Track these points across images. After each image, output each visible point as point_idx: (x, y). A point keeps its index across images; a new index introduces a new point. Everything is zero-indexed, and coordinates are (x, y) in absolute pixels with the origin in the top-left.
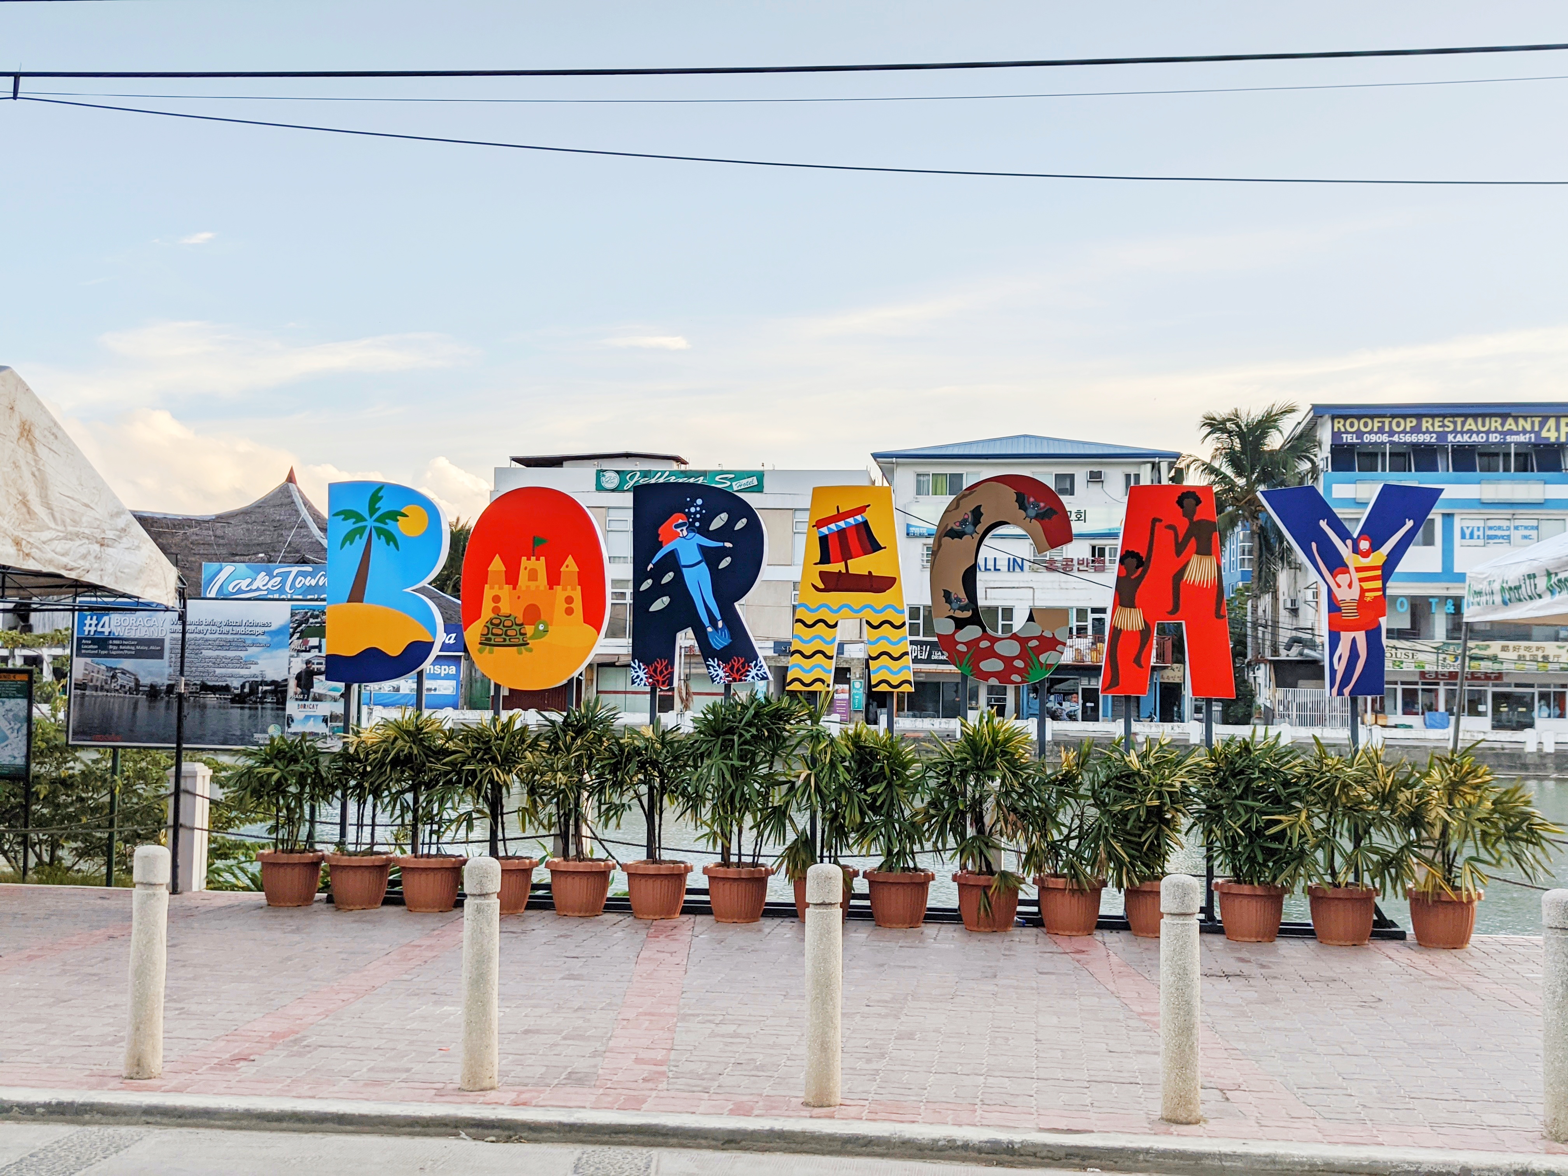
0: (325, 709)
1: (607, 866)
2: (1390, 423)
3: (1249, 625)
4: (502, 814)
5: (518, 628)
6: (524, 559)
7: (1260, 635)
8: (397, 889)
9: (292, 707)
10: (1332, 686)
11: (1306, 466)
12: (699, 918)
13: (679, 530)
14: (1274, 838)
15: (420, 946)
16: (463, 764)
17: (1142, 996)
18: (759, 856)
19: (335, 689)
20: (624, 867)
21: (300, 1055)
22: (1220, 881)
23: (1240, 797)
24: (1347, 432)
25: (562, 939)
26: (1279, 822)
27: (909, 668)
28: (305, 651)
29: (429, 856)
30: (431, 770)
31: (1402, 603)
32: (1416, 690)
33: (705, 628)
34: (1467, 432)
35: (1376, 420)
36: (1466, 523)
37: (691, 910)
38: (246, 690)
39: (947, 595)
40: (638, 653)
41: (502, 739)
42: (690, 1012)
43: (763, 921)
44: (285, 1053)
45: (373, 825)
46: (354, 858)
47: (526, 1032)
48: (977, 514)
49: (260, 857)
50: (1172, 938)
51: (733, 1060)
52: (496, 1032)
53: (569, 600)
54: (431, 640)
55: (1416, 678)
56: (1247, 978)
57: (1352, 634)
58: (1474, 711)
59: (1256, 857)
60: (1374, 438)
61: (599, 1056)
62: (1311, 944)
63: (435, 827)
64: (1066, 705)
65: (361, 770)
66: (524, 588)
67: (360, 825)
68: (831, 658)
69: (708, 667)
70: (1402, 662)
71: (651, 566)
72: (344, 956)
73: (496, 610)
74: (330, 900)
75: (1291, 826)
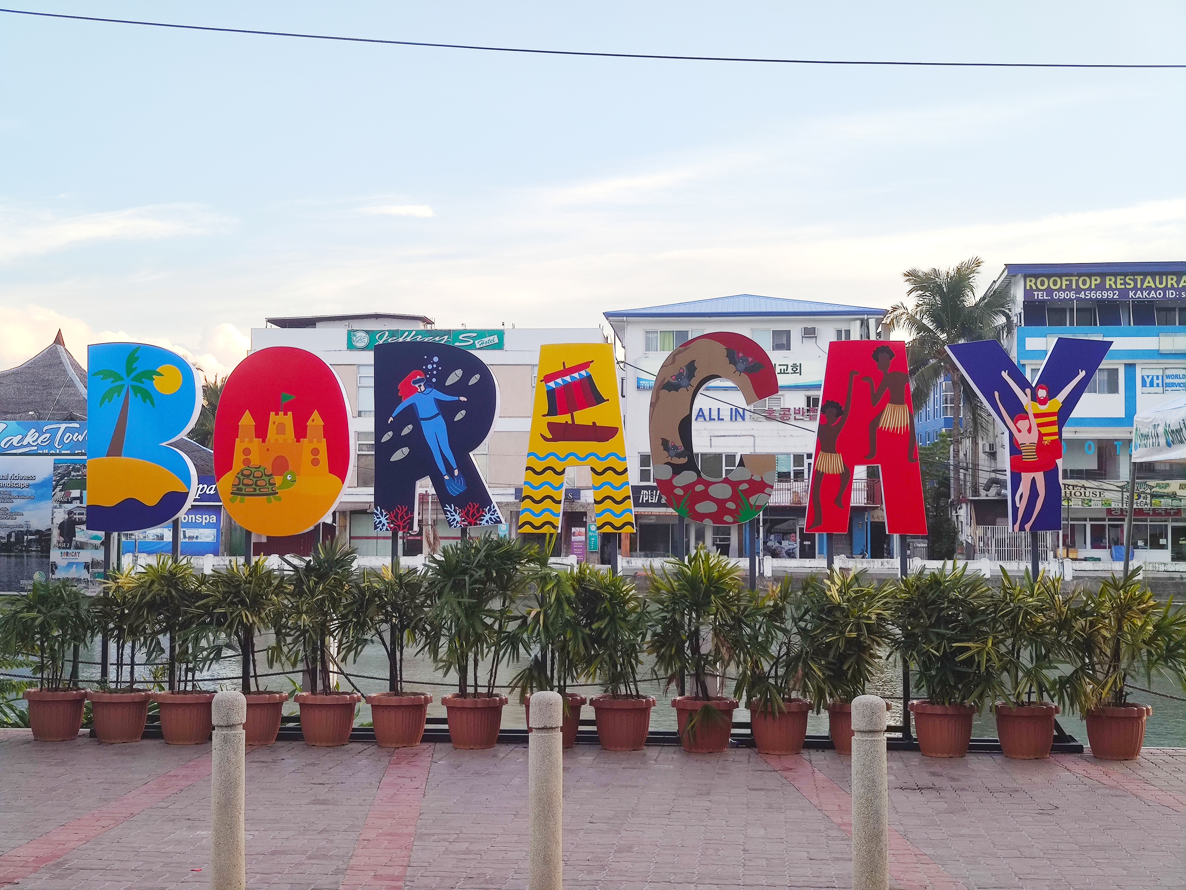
0: (86, 556)
1: (352, 698)
2: (1077, 281)
3: (951, 467)
4: (253, 652)
5: (267, 479)
6: (272, 414)
7: (962, 477)
8: (156, 723)
9: (55, 555)
10: (1014, 523)
11: (1001, 320)
12: (439, 746)
13: (417, 386)
14: (963, 662)
15: (176, 776)
16: (215, 607)
17: (843, 808)
18: (494, 686)
19: (96, 538)
20: (369, 700)
21: (61, 877)
22: (915, 702)
23: (932, 626)
24: (1038, 290)
25: (309, 767)
26: (968, 649)
27: (631, 511)
28: (68, 502)
29: (185, 692)
30: (186, 613)
31: (1090, 446)
32: (1104, 526)
33: (443, 476)
34: (1146, 289)
35: (1064, 279)
36: (1146, 373)
37: (432, 738)
38: (13, 539)
39: (665, 443)
40: (380, 500)
41: (250, 583)
42: (426, 832)
43: (497, 747)
44: (47, 876)
45: (133, 664)
46: (114, 695)
47: (273, 853)
48: (691, 368)
49: (27, 695)
50: (862, 754)
51: (464, 875)
52: (243, 853)
53: (315, 451)
54: (185, 490)
55: (1104, 515)
56: (938, 790)
57: (1032, 475)
58: (1155, 545)
59: (947, 680)
60: (1062, 295)
61: (342, 873)
62: (998, 758)
63: (191, 666)
64: (785, 544)
65: (119, 613)
66: (272, 441)
67: (120, 664)
68: (559, 502)
69: (445, 512)
70: (1090, 501)
71: (391, 419)
72: (106, 786)
73: (247, 462)
74: (92, 735)
75: (979, 653)
